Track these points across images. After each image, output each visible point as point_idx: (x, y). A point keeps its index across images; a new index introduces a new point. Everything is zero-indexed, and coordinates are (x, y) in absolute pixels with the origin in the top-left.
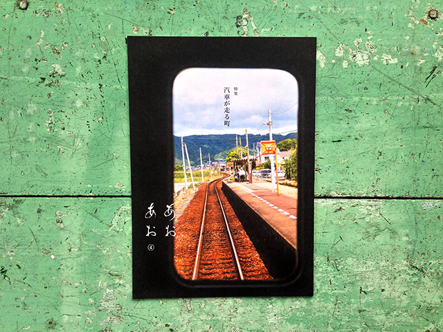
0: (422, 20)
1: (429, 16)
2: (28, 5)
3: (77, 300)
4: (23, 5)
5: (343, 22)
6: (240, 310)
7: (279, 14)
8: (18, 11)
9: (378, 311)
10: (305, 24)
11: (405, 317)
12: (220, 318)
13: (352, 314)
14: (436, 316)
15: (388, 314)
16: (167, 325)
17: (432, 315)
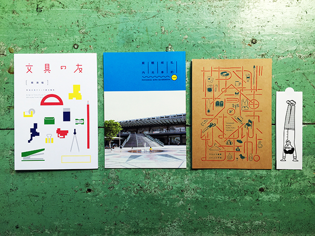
0: (249, 45)
1: (252, 42)
2: (78, 46)
3: (99, 174)
4: (76, 47)
5: (213, 47)
6: (172, 178)
7: (185, 46)
8: (74, 49)
9: (236, 178)
10: (196, 49)
11: (250, 181)
12: (162, 181)
13: (224, 179)
14: (265, 181)
15: (241, 179)
16: (139, 185)
17: (263, 180)
